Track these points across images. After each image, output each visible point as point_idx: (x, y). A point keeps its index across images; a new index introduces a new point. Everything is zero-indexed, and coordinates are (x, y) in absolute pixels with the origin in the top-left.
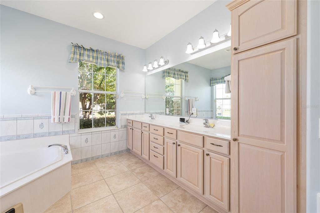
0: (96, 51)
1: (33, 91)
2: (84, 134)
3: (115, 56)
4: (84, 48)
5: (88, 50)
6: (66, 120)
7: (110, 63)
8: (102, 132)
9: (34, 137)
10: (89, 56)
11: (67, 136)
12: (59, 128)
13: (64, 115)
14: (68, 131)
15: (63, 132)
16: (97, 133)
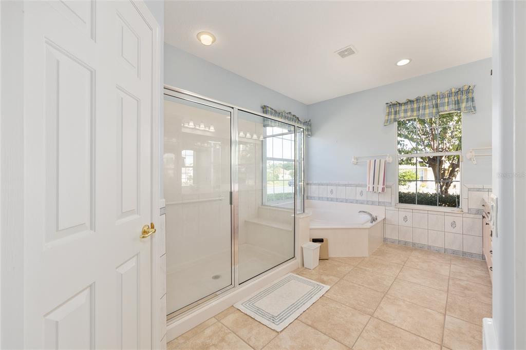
0: (417, 100)
1: (355, 161)
2: (403, 210)
3: (450, 94)
4: (399, 103)
5: (406, 104)
6: (380, 190)
7: (441, 109)
8: (429, 212)
9: (356, 203)
10: (406, 111)
11: (382, 208)
12: (375, 198)
13: (378, 184)
14: (384, 203)
15: (379, 203)
16: (421, 212)
